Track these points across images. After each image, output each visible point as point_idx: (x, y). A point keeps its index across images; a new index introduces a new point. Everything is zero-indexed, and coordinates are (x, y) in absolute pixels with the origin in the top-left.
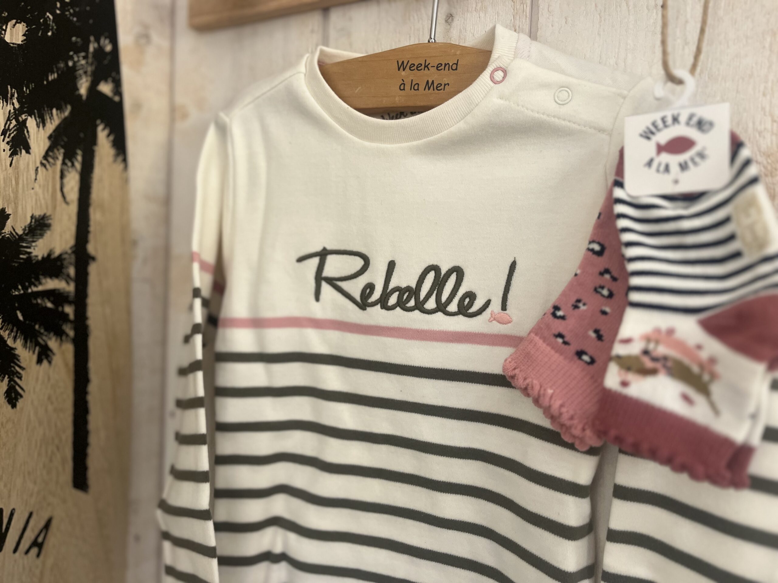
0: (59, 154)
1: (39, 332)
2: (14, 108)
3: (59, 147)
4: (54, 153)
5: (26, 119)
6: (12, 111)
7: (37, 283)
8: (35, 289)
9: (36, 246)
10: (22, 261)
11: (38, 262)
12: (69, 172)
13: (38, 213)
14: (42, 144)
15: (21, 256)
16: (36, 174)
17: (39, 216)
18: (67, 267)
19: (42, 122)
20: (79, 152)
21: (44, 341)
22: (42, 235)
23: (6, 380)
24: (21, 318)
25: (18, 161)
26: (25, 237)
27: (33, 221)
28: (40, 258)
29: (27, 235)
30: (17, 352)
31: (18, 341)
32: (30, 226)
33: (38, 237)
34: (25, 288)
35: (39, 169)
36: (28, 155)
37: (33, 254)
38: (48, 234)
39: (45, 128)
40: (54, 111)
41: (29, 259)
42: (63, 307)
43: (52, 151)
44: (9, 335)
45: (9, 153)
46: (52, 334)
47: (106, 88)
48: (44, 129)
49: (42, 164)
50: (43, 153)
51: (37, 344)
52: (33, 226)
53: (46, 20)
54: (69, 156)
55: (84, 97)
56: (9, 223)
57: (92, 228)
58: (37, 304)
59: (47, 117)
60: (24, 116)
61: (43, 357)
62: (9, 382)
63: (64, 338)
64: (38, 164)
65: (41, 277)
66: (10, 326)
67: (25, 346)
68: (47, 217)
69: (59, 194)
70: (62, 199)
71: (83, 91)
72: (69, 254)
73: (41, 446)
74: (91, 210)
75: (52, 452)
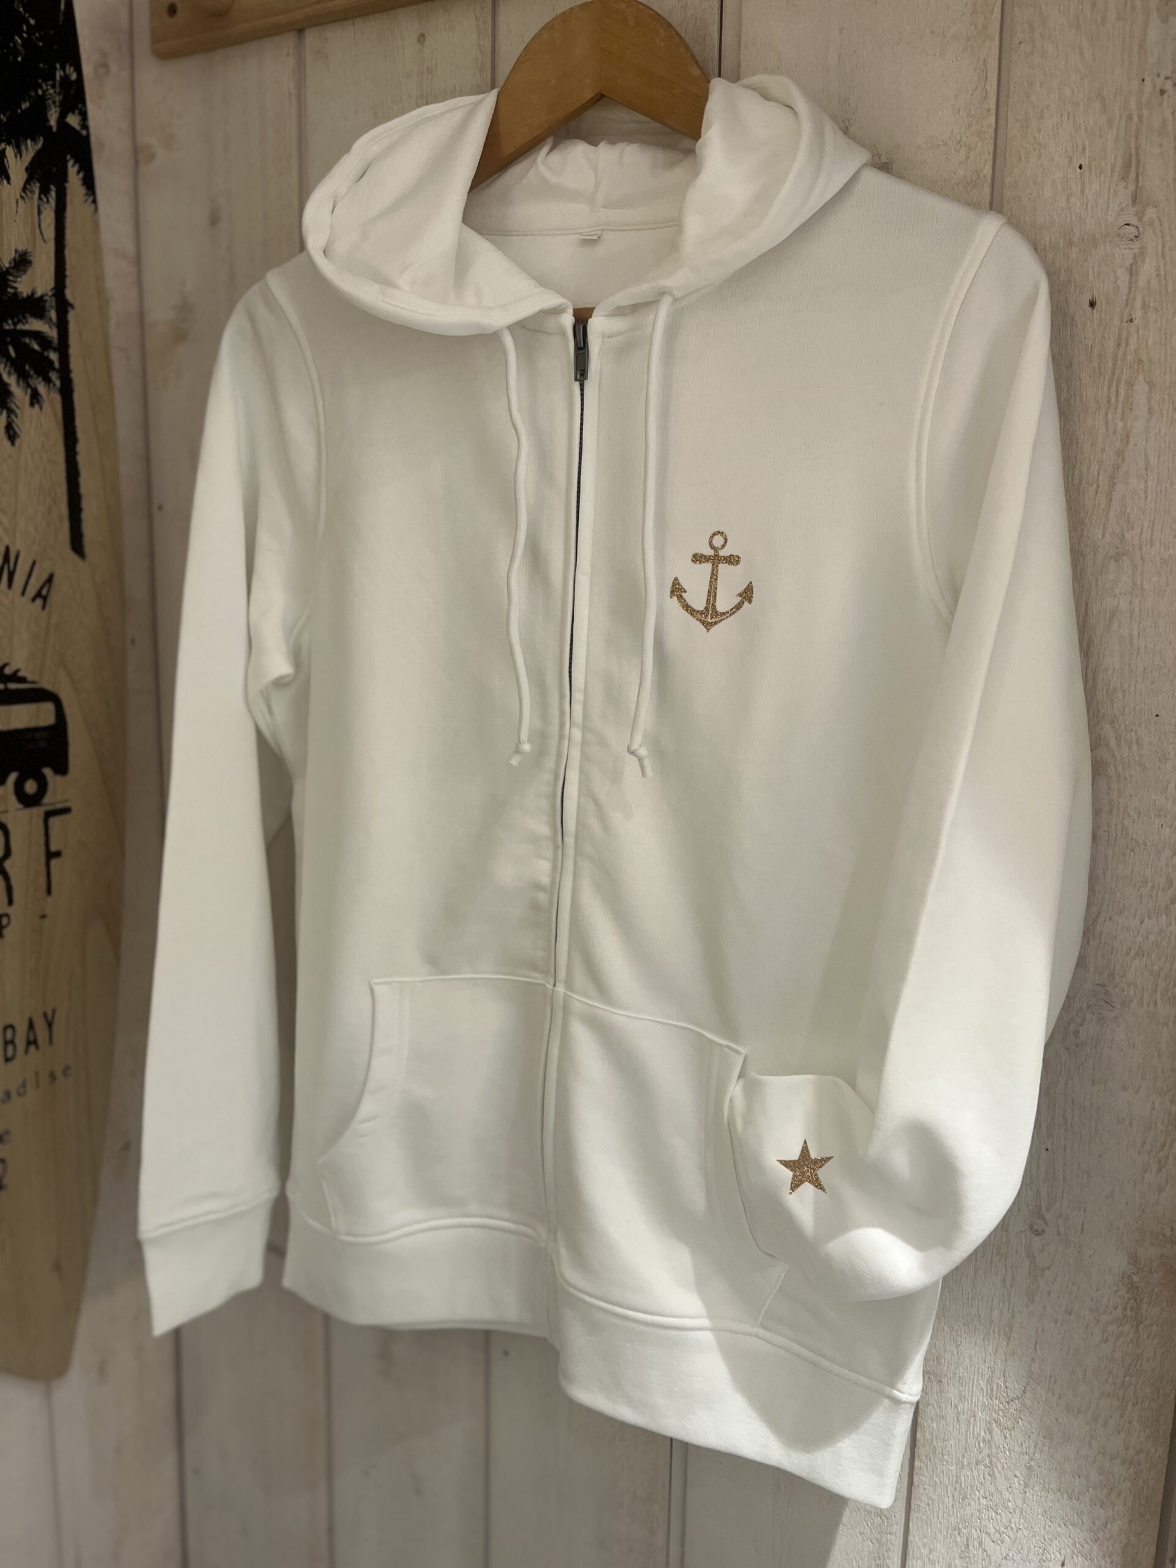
0: (36, 187)
1: (29, 373)
3: (35, 180)
4: (31, 187)
5: (5, 149)
7: (24, 321)
8: (23, 327)
9: (20, 282)
10: (10, 295)
11: (23, 299)
12: (45, 209)
13: (21, 248)
14: (20, 176)
15: (9, 290)
16: (17, 206)
17: (22, 251)
18: (49, 311)
19: (19, 152)
20: (53, 188)
21: (34, 383)
22: (25, 271)
23: (5, 415)
24: (13, 354)
26: (11, 271)
27: (17, 255)
28: (25, 295)
29: (12, 268)
30: (11, 389)
31: (12, 378)
32: (14, 259)
33: (23, 273)
34: (15, 324)
35: (19, 202)
36: (9, 186)
37: (19, 290)
38: (30, 271)
39: (23, 159)
40: (29, 141)
41: (15, 294)
42: (48, 352)
43: (29, 184)
44: (5, 368)
46: (40, 379)
47: (73, 120)
48: (21, 160)
49: (22, 197)
50: (21, 185)
51: (29, 385)
52: (17, 260)
53: (15, 43)
54: (44, 191)
55: (54, 129)
57: (68, 273)
58: (25, 343)
59: (23, 148)
60: (3, 145)
61: (35, 401)
62: (7, 417)
63: (51, 386)
64: (18, 197)
65: (27, 315)
66: (5, 360)
67: (18, 384)
68: (28, 253)
69: (38, 231)
70: (40, 237)
71: (53, 122)
72: (49, 297)
73: (39, 495)
74: (67, 252)
75: (50, 504)
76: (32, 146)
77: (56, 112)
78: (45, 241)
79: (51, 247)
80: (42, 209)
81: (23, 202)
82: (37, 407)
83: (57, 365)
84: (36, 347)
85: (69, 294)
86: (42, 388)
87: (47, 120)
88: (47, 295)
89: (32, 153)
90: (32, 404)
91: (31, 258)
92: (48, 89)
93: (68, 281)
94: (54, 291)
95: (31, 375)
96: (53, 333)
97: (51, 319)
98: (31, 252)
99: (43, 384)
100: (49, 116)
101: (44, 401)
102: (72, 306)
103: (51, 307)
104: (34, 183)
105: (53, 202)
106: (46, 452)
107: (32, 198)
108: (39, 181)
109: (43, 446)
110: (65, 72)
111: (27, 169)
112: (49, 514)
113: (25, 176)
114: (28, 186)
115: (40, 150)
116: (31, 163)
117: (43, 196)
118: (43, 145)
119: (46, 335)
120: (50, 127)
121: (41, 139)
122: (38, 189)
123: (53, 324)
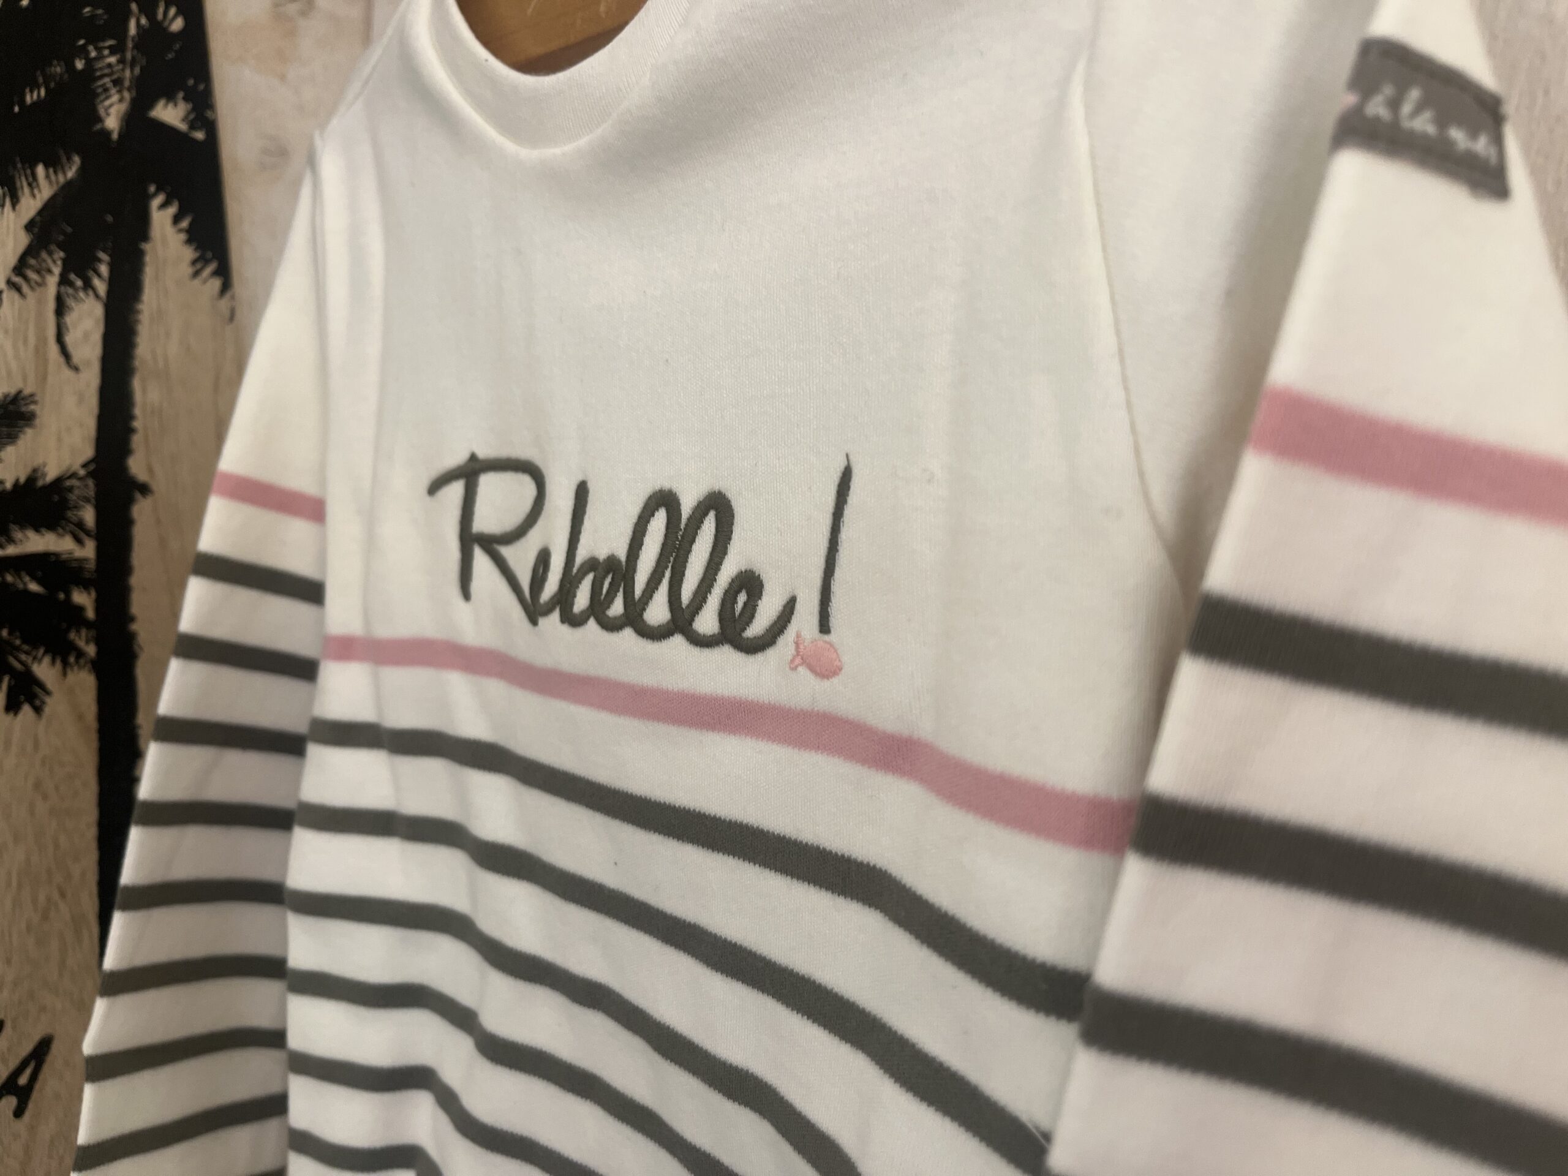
0: (53, 261)
1: (11, 645)
4: (41, 261)
7: (2, 540)
11: (3, 494)
12: (77, 299)
13: (3, 390)
14: (8, 241)
17: (6, 396)
18: (77, 507)
19: (10, 195)
20: (104, 257)
21: (23, 664)
22: (13, 437)
28: (9, 485)
33: (4, 441)
35: (4, 295)
39: (17, 207)
40: (40, 169)
42: (68, 592)
46: (40, 652)
47: (170, 113)
48: (13, 210)
49: (11, 284)
50: (12, 261)
51: (7, 669)
54: (79, 266)
55: (115, 136)
58: (5, 584)
59: (23, 183)
61: (22, 698)
63: (72, 660)
64: (3, 285)
69: (53, 349)
70: (62, 360)
71: (112, 122)
72: (80, 479)
73: (20, 886)
74: (136, 384)
75: (49, 899)
76: (47, 177)
77: (121, 100)
78: (76, 369)
79: (91, 378)
80: (70, 302)
81: (16, 296)
82: (26, 709)
83: (90, 614)
84: (34, 587)
85: (137, 466)
86: (44, 670)
87: (100, 120)
88: (74, 475)
89: (45, 192)
90: (12, 707)
91: (32, 407)
92: (100, 57)
93: (137, 441)
94: (92, 467)
95: (18, 649)
96: (88, 551)
97: (80, 525)
98: (32, 395)
99: (47, 660)
100: (102, 112)
101: (48, 693)
102: (144, 489)
103: (87, 500)
104: (50, 253)
105: (101, 287)
106: (45, 797)
107: (42, 284)
108: (61, 247)
109: (37, 785)
110: (152, 17)
111: (29, 227)
112: (45, 917)
113: (23, 240)
114: (32, 262)
115: (69, 184)
116: (40, 212)
117: (72, 277)
118: (82, 169)
119: (64, 557)
120: (106, 134)
121: (77, 160)
122: (59, 263)
123: (88, 533)
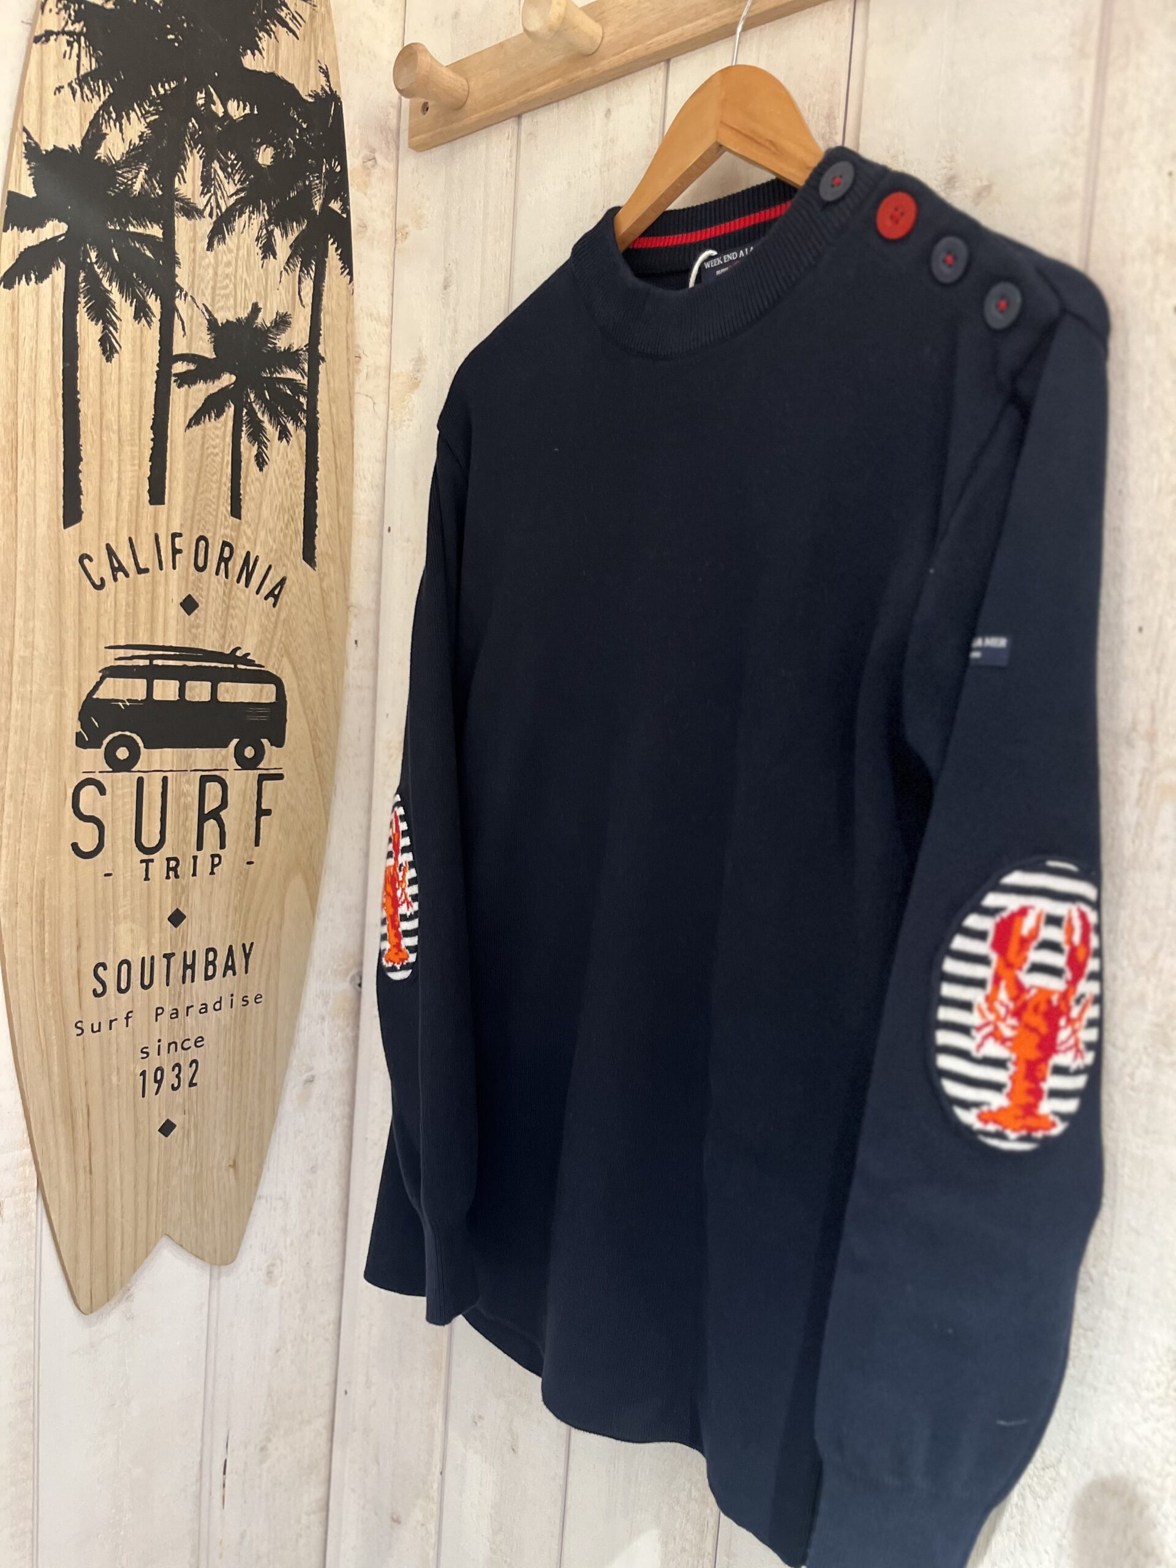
0: (298, 262)
1: (281, 413)
2: (265, 219)
3: (298, 256)
4: (294, 261)
5: (273, 230)
6: (263, 222)
7: (280, 371)
8: (278, 376)
9: (279, 339)
10: (269, 349)
11: (281, 352)
12: (305, 278)
13: (281, 311)
14: (285, 251)
15: (269, 345)
16: (281, 277)
17: (283, 314)
18: (302, 363)
19: (285, 233)
20: (314, 262)
21: (284, 422)
22: (284, 331)
23: (256, 446)
24: (268, 397)
25: (267, 263)
26: (272, 329)
27: (278, 317)
28: (282, 350)
29: (273, 327)
30: (264, 425)
31: (266, 415)
32: (276, 321)
33: (281, 331)
34: (271, 373)
35: (283, 273)
36: (274, 260)
37: (278, 345)
38: (288, 330)
39: (288, 238)
40: (295, 224)
41: (275, 348)
42: (299, 396)
43: (293, 259)
44: (259, 408)
45: (261, 256)
46: (290, 418)
47: (335, 206)
48: (286, 239)
49: (285, 269)
50: (286, 260)
51: (279, 423)
52: (278, 322)
53: (288, 145)
54: (305, 265)
55: (318, 213)
56: (261, 315)
57: (322, 332)
58: (279, 389)
59: (289, 229)
60: (271, 227)
61: (283, 435)
62: (259, 448)
63: (299, 424)
64: (282, 269)
65: (283, 366)
66: (260, 402)
67: (270, 421)
68: (288, 315)
69: (298, 297)
70: (300, 302)
71: (317, 208)
72: (304, 351)
73: (279, 512)
74: (322, 315)
75: (288, 520)
76: (297, 227)
77: (320, 199)
78: (304, 306)
79: (308, 311)
80: (303, 279)
81: (286, 273)
83: (305, 407)
84: (288, 392)
85: (321, 349)
87: (313, 206)
88: (301, 350)
89: (296, 234)
90: (280, 439)
91: (290, 319)
92: (314, 180)
93: (321, 339)
94: (307, 347)
95: (282, 415)
96: (305, 381)
97: (303, 370)
99: (291, 422)
100: (314, 203)
101: (291, 436)
102: (323, 359)
103: (305, 360)
104: (297, 259)
105: (313, 275)
106: (289, 478)
107: (295, 271)
108: (301, 256)
109: (287, 472)
110: (330, 165)
111: (291, 246)
112: (287, 528)
113: (289, 252)
114: (291, 261)
115: (303, 230)
116: (295, 242)
117: (304, 269)
118: (307, 225)
119: (298, 382)
120: (315, 212)
121: (306, 221)
123: (305, 374)
